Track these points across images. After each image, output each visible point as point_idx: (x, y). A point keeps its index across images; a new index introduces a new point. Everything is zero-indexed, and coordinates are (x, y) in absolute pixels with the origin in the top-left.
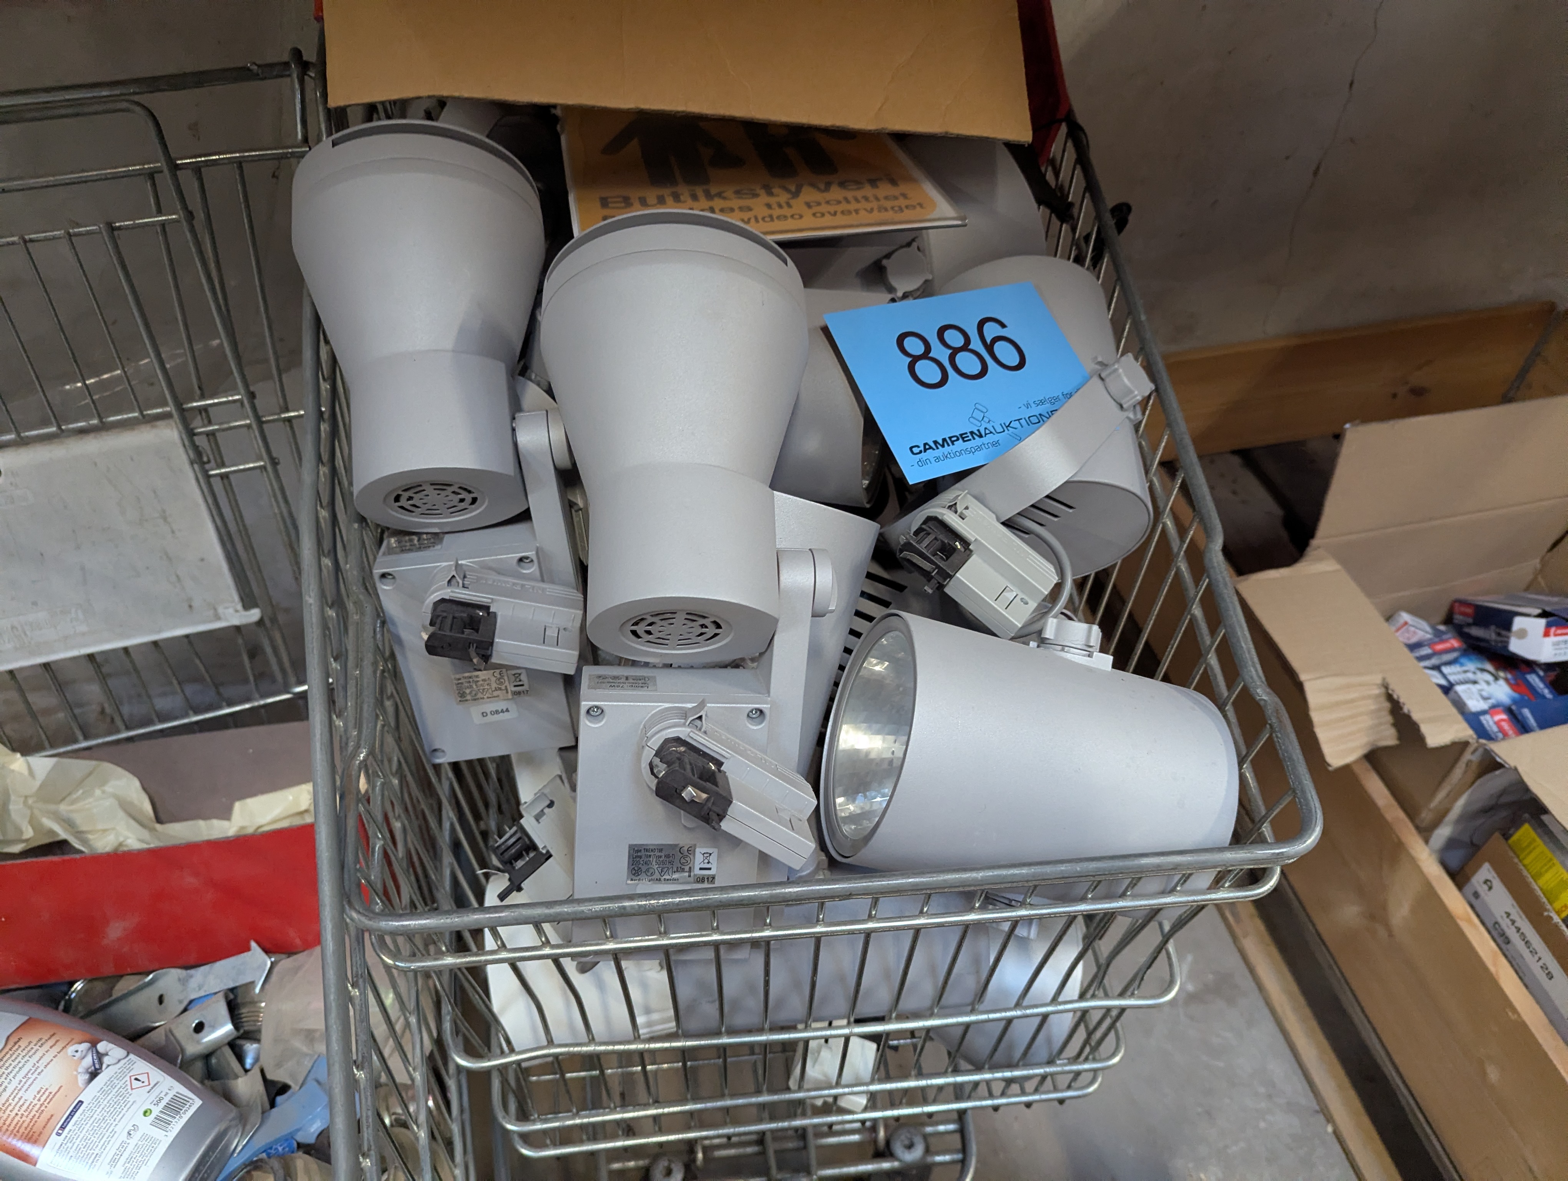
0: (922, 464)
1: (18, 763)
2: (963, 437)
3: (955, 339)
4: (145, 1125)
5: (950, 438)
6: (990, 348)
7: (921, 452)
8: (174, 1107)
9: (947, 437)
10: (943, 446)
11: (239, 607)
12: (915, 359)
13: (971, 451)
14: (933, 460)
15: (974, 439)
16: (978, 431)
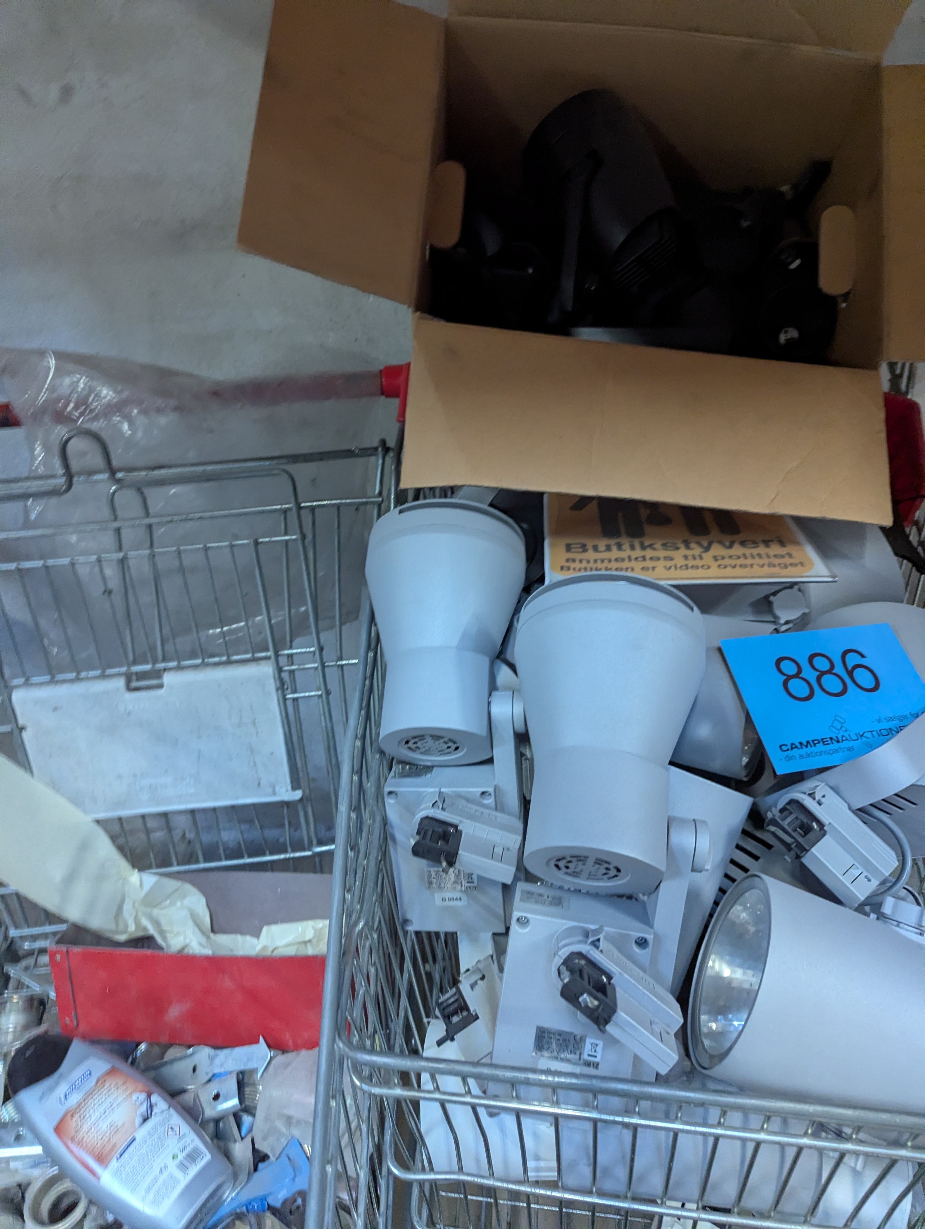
0: (789, 758)
1: (135, 877)
2: (823, 741)
3: (822, 664)
4: (172, 1166)
5: (813, 741)
6: (850, 673)
7: (788, 750)
8: (192, 1157)
9: (810, 739)
10: (807, 746)
11: (289, 787)
12: (789, 678)
13: (829, 753)
14: (798, 757)
15: (832, 743)
16: (837, 737)
